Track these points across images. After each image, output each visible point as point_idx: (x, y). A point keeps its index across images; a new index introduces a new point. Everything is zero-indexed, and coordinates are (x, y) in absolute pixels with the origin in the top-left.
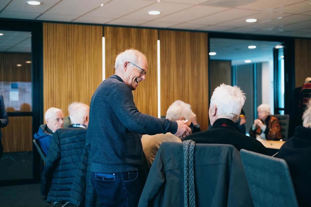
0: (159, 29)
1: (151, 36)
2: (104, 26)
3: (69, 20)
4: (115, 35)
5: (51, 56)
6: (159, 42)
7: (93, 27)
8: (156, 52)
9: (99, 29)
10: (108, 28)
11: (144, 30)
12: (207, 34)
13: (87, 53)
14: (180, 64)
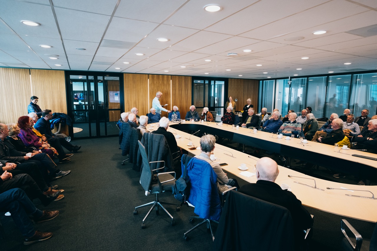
0: (171, 75)
1: (168, 78)
2: (148, 74)
3: (134, 73)
4: (153, 78)
5: (127, 87)
6: (171, 80)
7: (144, 75)
8: (170, 85)
9: (147, 76)
10: (150, 75)
11: (165, 76)
12: (191, 77)
13: (142, 85)
14: (180, 90)
